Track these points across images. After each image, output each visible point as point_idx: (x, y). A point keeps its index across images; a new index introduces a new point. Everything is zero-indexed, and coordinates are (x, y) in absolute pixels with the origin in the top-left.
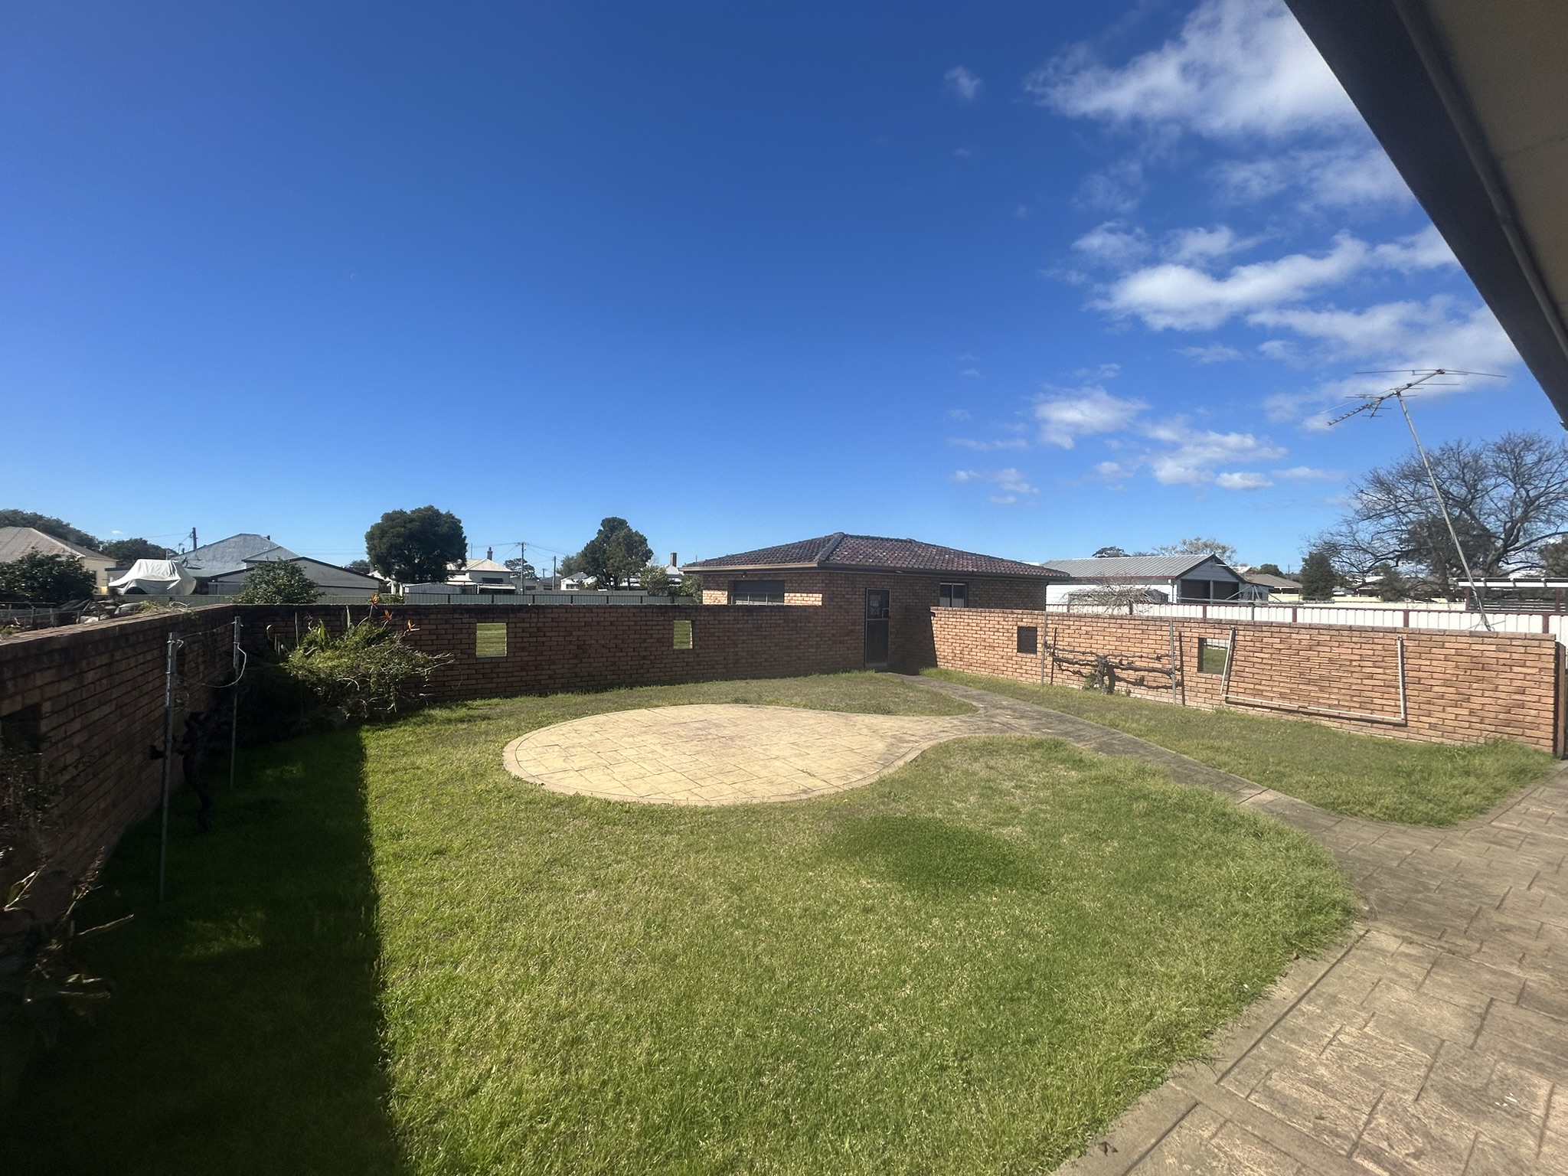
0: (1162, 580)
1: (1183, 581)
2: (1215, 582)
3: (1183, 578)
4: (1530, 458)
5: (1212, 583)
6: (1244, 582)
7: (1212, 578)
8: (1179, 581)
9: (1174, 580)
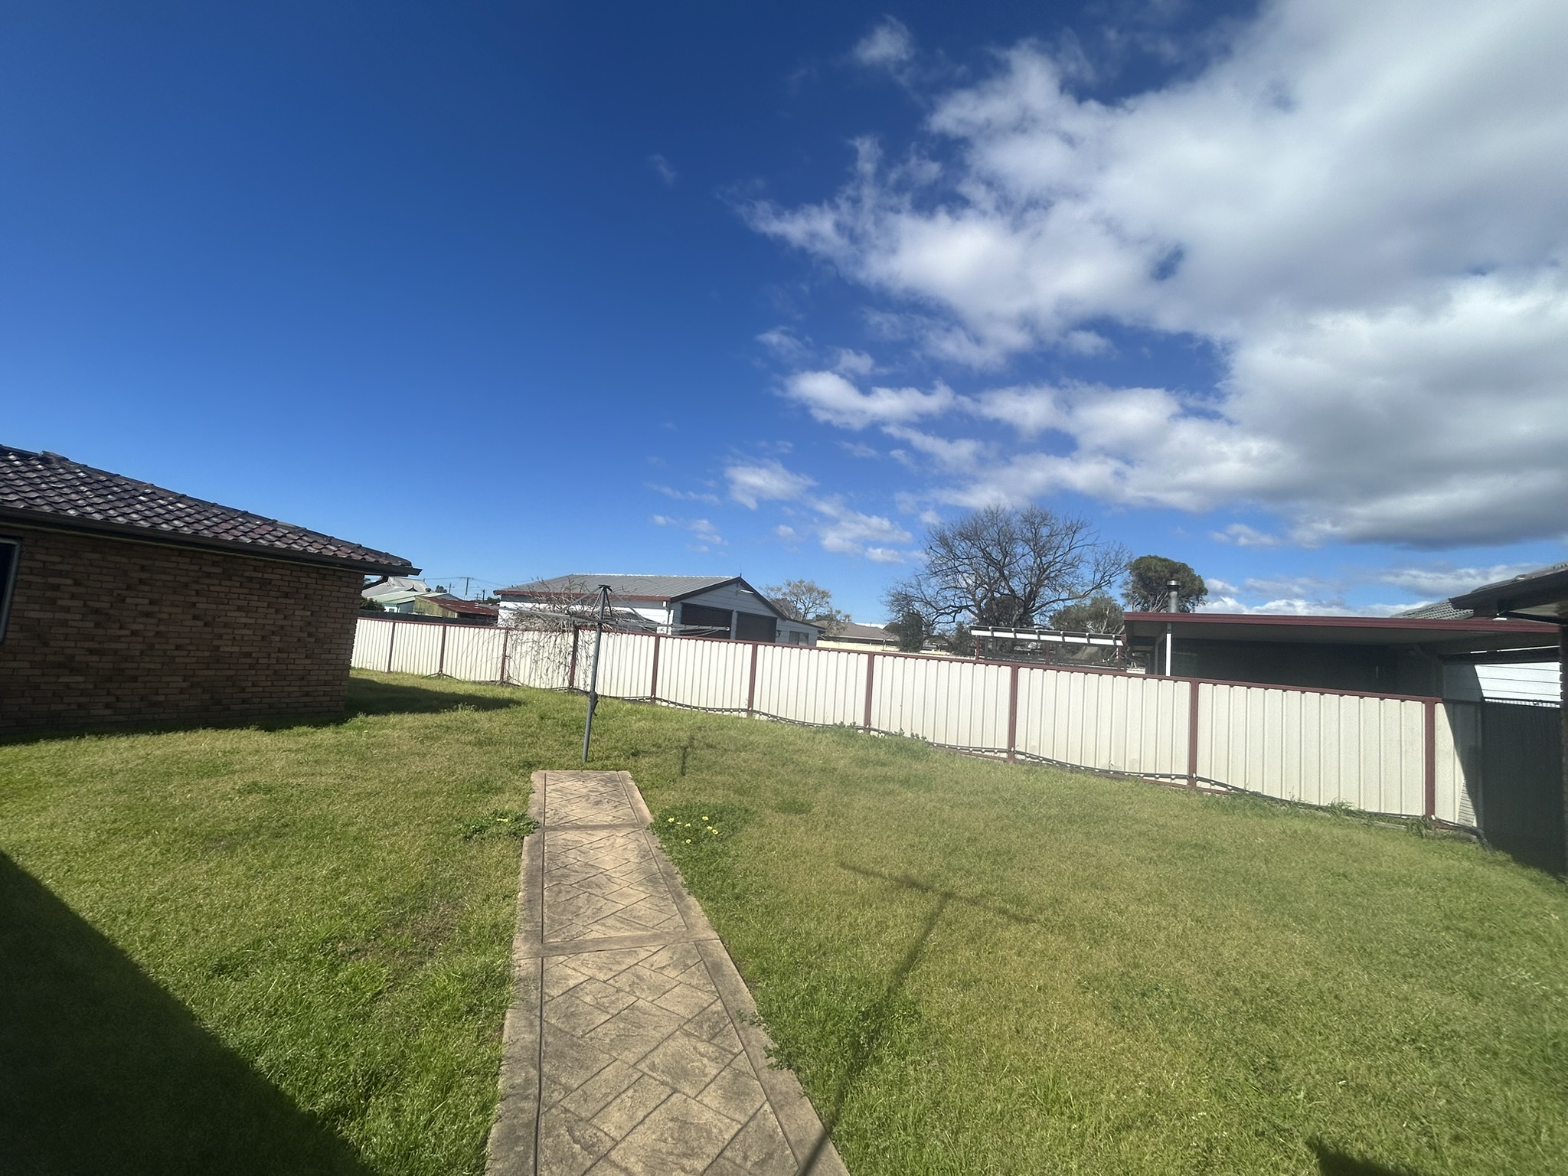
0: (653, 602)
1: (685, 607)
2: (740, 614)
3: (686, 601)
4: (1044, 531)
5: (735, 616)
6: (784, 618)
7: (735, 609)
8: (679, 606)
9: (672, 601)
